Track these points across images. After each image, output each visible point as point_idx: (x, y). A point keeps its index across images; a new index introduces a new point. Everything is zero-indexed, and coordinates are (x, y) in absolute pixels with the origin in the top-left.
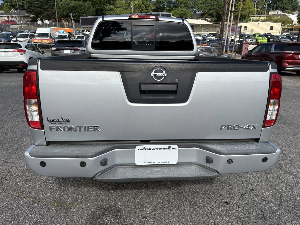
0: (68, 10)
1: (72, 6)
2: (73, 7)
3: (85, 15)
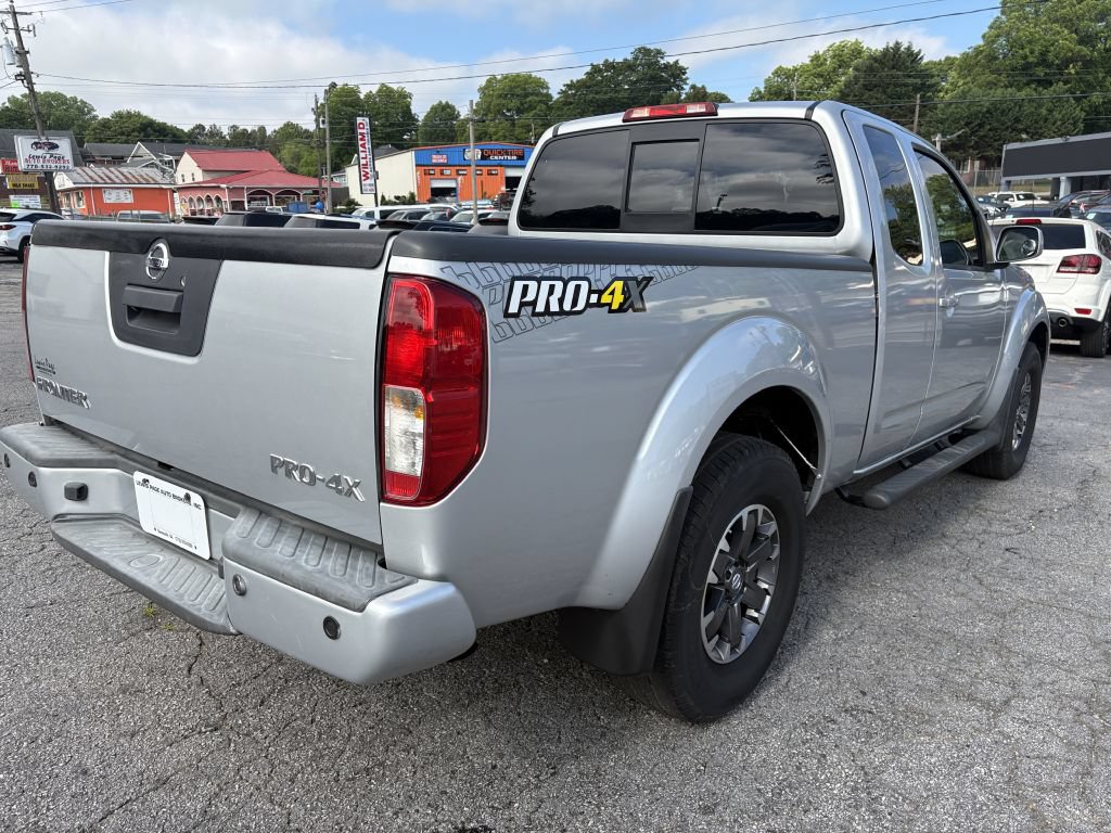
0: (967, 124)
1: (985, 109)
2: (987, 112)
3: (1024, 136)
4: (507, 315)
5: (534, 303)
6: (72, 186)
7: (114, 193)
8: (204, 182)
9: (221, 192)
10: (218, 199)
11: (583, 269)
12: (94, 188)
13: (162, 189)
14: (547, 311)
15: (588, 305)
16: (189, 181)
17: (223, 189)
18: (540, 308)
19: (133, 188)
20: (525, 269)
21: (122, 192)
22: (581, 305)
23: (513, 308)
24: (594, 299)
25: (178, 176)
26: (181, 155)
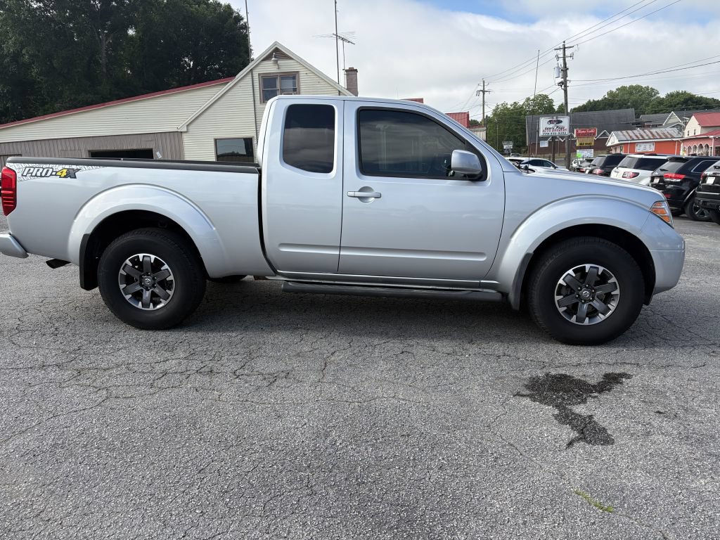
4: (22, 175)
5: (32, 173)
6: (618, 143)
7: (643, 145)
8: (701, 135)
9: (710, 141)
10: (707, 146)
11: (51, 166)
12: (630, 143)
13: (673, 141)
14: (36, 175)
15: (51, 175)
16: (692, 134)
17: (711, 139)
18: (34, 174)
19: (655, 142)
20: (31, 165)
21: (648, 145)
22: (48, 175)
23: (25, 174)
24: (54, 173)
25: (686, 132)
26: (690, 117)
